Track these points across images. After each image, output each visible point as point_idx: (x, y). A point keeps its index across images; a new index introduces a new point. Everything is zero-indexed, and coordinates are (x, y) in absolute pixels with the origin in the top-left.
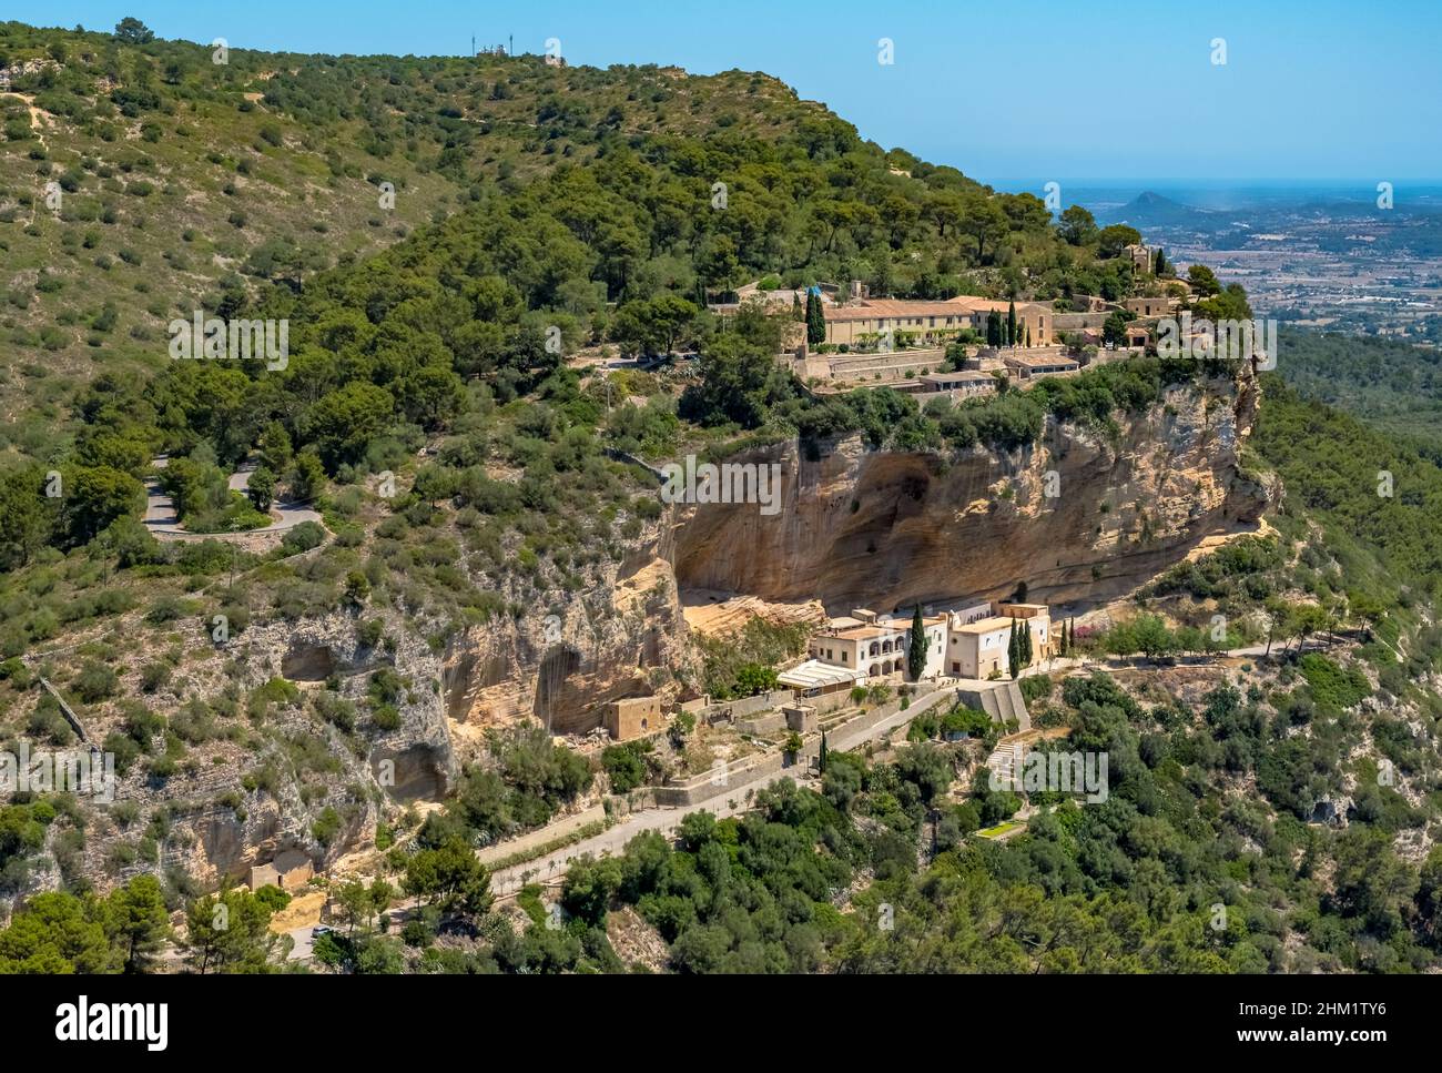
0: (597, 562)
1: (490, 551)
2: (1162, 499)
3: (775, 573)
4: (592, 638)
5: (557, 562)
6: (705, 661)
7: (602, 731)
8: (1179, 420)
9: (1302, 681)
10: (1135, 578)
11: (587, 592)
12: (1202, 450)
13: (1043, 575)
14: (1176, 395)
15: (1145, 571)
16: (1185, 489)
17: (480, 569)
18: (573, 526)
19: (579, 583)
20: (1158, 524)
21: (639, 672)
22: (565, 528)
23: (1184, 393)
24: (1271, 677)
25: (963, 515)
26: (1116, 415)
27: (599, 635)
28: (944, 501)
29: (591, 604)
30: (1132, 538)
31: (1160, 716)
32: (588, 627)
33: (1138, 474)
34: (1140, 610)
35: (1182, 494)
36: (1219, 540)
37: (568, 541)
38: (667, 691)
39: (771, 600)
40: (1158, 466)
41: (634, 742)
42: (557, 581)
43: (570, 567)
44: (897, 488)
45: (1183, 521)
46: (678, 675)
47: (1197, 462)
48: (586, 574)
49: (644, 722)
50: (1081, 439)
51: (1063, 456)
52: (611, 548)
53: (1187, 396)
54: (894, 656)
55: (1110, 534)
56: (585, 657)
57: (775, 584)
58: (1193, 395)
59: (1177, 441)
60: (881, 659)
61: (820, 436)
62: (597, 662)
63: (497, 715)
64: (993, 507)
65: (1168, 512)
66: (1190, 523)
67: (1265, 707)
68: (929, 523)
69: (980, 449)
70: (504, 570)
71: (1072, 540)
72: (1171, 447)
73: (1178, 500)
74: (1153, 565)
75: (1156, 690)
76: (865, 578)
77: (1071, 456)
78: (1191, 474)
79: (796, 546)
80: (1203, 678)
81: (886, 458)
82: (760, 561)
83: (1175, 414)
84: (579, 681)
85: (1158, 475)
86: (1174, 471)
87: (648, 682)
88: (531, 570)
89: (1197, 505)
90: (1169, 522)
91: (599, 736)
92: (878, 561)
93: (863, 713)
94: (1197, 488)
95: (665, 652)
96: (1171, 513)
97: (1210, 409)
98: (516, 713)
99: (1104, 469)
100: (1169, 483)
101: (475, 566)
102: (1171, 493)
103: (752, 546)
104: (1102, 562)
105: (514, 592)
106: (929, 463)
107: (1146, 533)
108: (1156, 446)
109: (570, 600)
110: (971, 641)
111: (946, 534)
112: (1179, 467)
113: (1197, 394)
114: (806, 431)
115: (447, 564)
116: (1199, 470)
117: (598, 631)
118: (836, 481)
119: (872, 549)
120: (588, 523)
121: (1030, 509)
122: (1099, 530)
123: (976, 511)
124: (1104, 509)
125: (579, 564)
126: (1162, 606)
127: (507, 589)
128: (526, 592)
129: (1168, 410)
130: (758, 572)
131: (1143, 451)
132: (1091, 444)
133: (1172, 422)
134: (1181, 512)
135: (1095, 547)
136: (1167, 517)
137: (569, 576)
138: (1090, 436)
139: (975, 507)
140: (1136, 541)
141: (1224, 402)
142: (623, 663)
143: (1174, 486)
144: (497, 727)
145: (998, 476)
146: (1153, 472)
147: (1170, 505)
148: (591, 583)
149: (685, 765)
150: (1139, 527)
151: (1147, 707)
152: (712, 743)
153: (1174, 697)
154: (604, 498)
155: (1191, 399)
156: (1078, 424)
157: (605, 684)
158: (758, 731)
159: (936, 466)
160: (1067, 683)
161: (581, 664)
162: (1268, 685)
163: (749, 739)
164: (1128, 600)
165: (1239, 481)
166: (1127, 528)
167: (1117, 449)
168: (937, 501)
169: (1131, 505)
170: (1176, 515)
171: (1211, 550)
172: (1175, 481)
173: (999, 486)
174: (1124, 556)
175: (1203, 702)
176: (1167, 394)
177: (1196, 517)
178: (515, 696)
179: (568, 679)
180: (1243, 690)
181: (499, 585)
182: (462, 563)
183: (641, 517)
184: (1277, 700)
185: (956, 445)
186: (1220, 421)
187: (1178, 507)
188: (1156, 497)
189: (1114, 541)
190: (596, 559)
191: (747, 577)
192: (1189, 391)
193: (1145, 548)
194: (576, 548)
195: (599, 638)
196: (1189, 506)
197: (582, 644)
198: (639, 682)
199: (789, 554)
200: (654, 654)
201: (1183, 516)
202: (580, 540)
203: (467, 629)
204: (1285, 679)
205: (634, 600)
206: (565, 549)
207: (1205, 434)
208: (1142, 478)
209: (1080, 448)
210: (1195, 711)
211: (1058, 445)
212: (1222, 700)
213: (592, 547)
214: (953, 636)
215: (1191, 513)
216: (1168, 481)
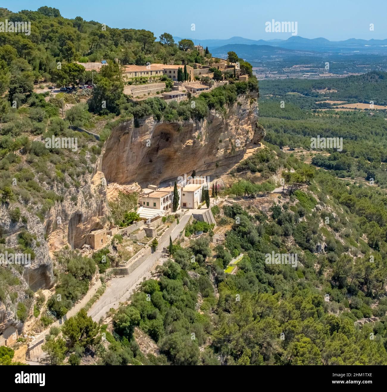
0: (84, 174)
1: (46, 173)
2: (237, 137)
3: (123, 173)
4: (86, 207)
5: (70, 175)
7: (87, 246)
8: (242, 107)
9: (297, 201)
10: (228, 166)
12: (249, 118)
13: (200, 167)
14: (241, 98)
15: (232, 163)
16: (244, 133)
17: (43, 181)
20: (236, 146)
21: (98, 220)
22: (69, 161)
23: (243, 97)
24: (288, 200)
25: (184, 146)
26: (225, 106)
27: (89, 206)
28: (178, 141)
29: (84, 192)
30: (229, 151)
31: (258, 218)
32: (84, 203)
34: (233, 178)
35: (243, 135)
36: (252, 150)
37: (72, 166)
38: (106, 226)
39: (121, 184)
40: (235, 125)
41: (102, 250)
42: (72, 184)
44: (159, 137)
45: (244, 144)
46: (108, 219)
47: (247, 123)
48: (81, 179)
49: (102, 240)
50: (217, 115)
51: (211, 122)
52: (88, 168)
53: (244, 98)
54: (169, 203)
55: (222, 150)
56: (84, 216)
57: (123, 177)
58: (246, 98)
59: (242, 115)
60: (166, 204)
61: (140, 117)
62: (88, 217)
63: (56, 245)
64: (194, 143)
66: (245, 145)
67: (289, 211)
68: (173, 150)
69: (191, 121)
70: (53, 181)
71: (210, 153)
72: (240, 117)
73: (242, 137)
74: (234, 161)
75: (253, 208)
76: (150, 173)
77: (214, 122)
78: (246, 127)
79: (130, 162)
80: (267, 202)
81: (161, 125)
82: (118, 168)
83: (241, 105)
84: (81, 226)
85: (236, 128)
86: (241, 126)
87: (101, 223)
88: (63, 180)
89: (248, 138)
90: (240, 145)
91: (87, 248)
92: (154, 166)
93: (168, 227)
94: (248, 132)
96: (240, 142)
97: (251, 103)
98: (62, 243)
99: (222, 126)
100: (239, 131)
101: (41, 180)
102: (240, 134)
103: (115, 162)
104: (219, 161)
105: (58, 190)
106: (174, 127)
107: (233, 149)
108: (235, 117)
109: (78, 192)
110: (191, 194)
111: (179, 154)
112: (242, 125)
113: (247, 97)
114: (136, 115)
115: (31, 180)
116: (248, 125)
117: (88, 204)
118: (145, 135)
119: (151, 161)
121: (203, 143)
122: (218, 149)
123: (189, 144)
124: (221, 141)
125: (78, 176)
126: (240, 176)
127: (55, 189)
128: (62, 189)
129: (238, 103)
130: (116, 173)
131: (232, 119)
132: (220, 117)
133: (240, 108)
135: (217, 156)
138: (220, 114)
139: (188, 143)
140: (230, 153)
141: (255, 100)
142: (94, 216)
143: (241, 131)
144: (57, 250)
145: (196, 130)
146: (234, 127)
147: (239, 138)
148: (83, 184)
149: (120, 256)
150: (230, 148)
151: (252, 214)
152: (125, 246)
153: (259, 210)
155: (245, 99)
156: (216, 110)
157: (89, 226)
158: (138, 239)
159: (177, 128)
160: (224, 207)
161: (83, 219)
162: (288, 203)
163: (136, 242)
164: (228, 174)
165: (257, 129)
166: (226, 148)
167: (226, 119)
168: (176, 141)
169: (228, 139)
170: (242, 142)
171: (251, 154)
172: (241, 130)
173: (196, 134)
174: (226, 158)
175: (269, 211)
176: (238, 98)
177: (248, 143)
178: (62, 235)
179: (78, 226)
180: (281, 205)
181: (52, 187)
182: (36, 179)
183: (95, 154)
184: (292, 208)
185: (184, 119)
186: (254, 107)
187: (242, 139)
188: (235, 136)
189: (223, 153)
190: (84, 173)
191: (112, 175)
192: (245, 96)
193: (233, 155)
194: (75, 169)
195: (89, 207)
196: (245, 139)
197: (83, 210)
198: (98, 224)
199: (128, 165)
201: (244, 142)
202: (76, 165)
203: (50, 209)
204: (292, 200)
205: (94, 189)
206: (71, 170)
207: (250, 112)
208: (231, 129)
209: (218, 118)
210: (267, 215)
211: (209, 118)
212: (276, 210)
213: (81, 168)
214: (183, 193)
215: (246, 141)
216: (239, 130)
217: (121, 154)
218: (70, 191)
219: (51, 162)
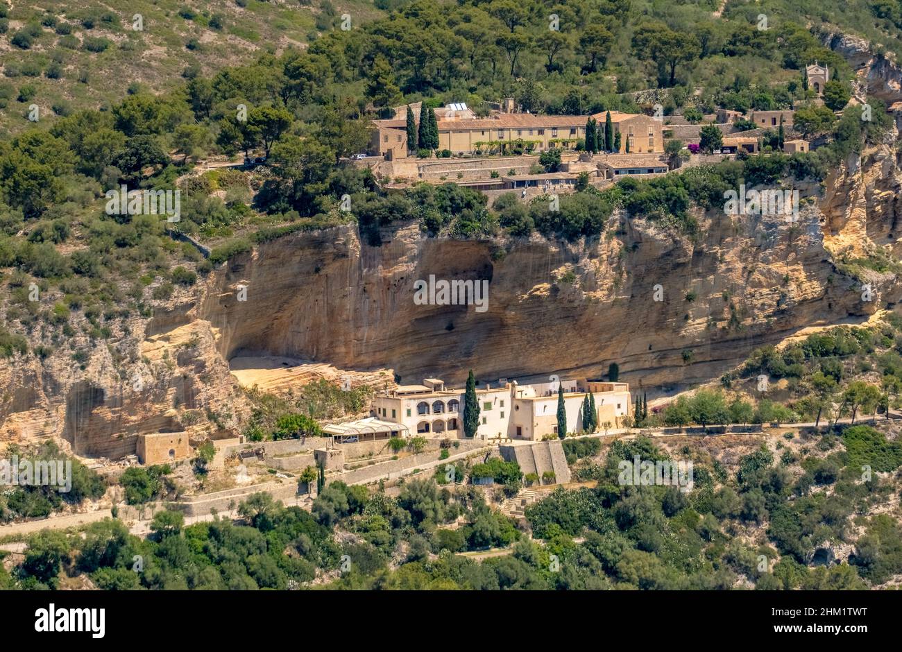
0: (126, 317)
2: (749, 290)
3: (346, 343)
4: (115, 377)
6: (253, 410)
7: (133, 457)
9: (840, 449)
11: (115, 341)
12: (789, 246)
13: (637, 358)
16: (774, 281)
17: (16, 318)
18: (111, 288)
19: (107, 334)
20: (745, 312)
21: (172, 411)
24: (811, 444)
25: (526, 296)
26: (694, 212)
27: (123, 376)
28: (507, 285)
29: (118, 351)
30: (721, 324)
32: (111, 369)
33: (723, 267)
34: (724, 390)
35: (770, 286)
36: (816, 329)
38: (199, 430)
40: (745, 260)
42: (85, 330)
43: (100, 320)
45: (770, 311)
46: (212, 417)
47: (785, 257)
48: (115, 326)
49: (172, 452)
50: (652, 232)
51: (635, 247)
52: (141, 306)
54: (446, 416)
56: (109, 393)
59: (764, 237)
60: (431, 418)
61: (381, 223)
63: (24, 435)
64: (556, 290)
65: (755, 302)
66: (780, 313)
67: (794, 469)
68: (497, 304)
72: (758, 243)
73: (765, 291)
74: (742, 351)
75: (698, 452)
77: (644, 247)
78: (778, 268)
79: (366, 321)
80: (745, 444)
82: (332, 333)
84: (105, 413)
85: (745, 268)
86: (761, 265)
87: (179, 419)
89: (784, 296)
90: (756, 311)
92: (455, 338)
93: (395, 458)
94: (785, 280)
95: (202, 397)
96: (758, 303)
98: (42, 434)
99: (681, 260)
100: (756, 276)
102: (759, 285)
104: (692, 347)
108: (743, 242)
109: (95, 346)
110: (528, 407)
111: (512, 314)
112: (766, 261)
114: (365, 218)
116: (788, 264)
117: (122, 372)
118: (396, 264)
119: (450, 327)
120: (124, 286)
121: (599, 294)
122: (688, 317)
123: (538, 293)
124: (690, 298)
125: (109, 317)
126: (745, 386)
127: (37, 334)
130: (331, 342)
131: (729, 245)
132: (662, 237)
134: (768, 302)
135: (683, 333)
136: (754, 307)
137: (97, 327)
139: (538, 289)
140: (724, 328)
141: (810, 202)
142: (153, 402)
143: (762, 278)
144: (22, 443)
145: (559, 263)
146: (740, 265)
147: (757, 295)
148: (119, 334)
150: (727, 315)
152: (236, 473)
153: (713, 459)
154: (148, 267)
156: (651, 218)
157: (133, 418)
159: (493, 252)
161: (106, 398)
162: (804, 451)
163: (274, 472)
164: (717, 382)
166: (715, 315)
167: (695, 242)
168: (500, 283)
169: (718, 295)
170: (763, 304)
171: (805, 338)
172: (762, 273)
173: (561, 271)
174: (713, 342)
175: (739, 463)
177: (784, 306)
179: (94, 411)
181: (30, 330)
184: (808, 462)
185: (512, 234)
186: (807, 219)
187: (765, 298)
188: (745, 288)
189: (703, 327)
190: (126, 314)
191: (323, 347)
193: (732, 334)
194: (109, 305)
195: (123, 378)
196: (777, 297)
197: (106, 382)
198: (170, 419)
199: (359, 328)
200: (187, 397)
201: (770, 306)
205: (166, 351)
207: (792, 231)
208: (729, 270)
210: (729, 471)
211: (631, 238)
214: (515, 403)
215: (779, 303)
216: (756, 273)
217: (338, 301)
218: (75, 342)
219: (62, 289)
